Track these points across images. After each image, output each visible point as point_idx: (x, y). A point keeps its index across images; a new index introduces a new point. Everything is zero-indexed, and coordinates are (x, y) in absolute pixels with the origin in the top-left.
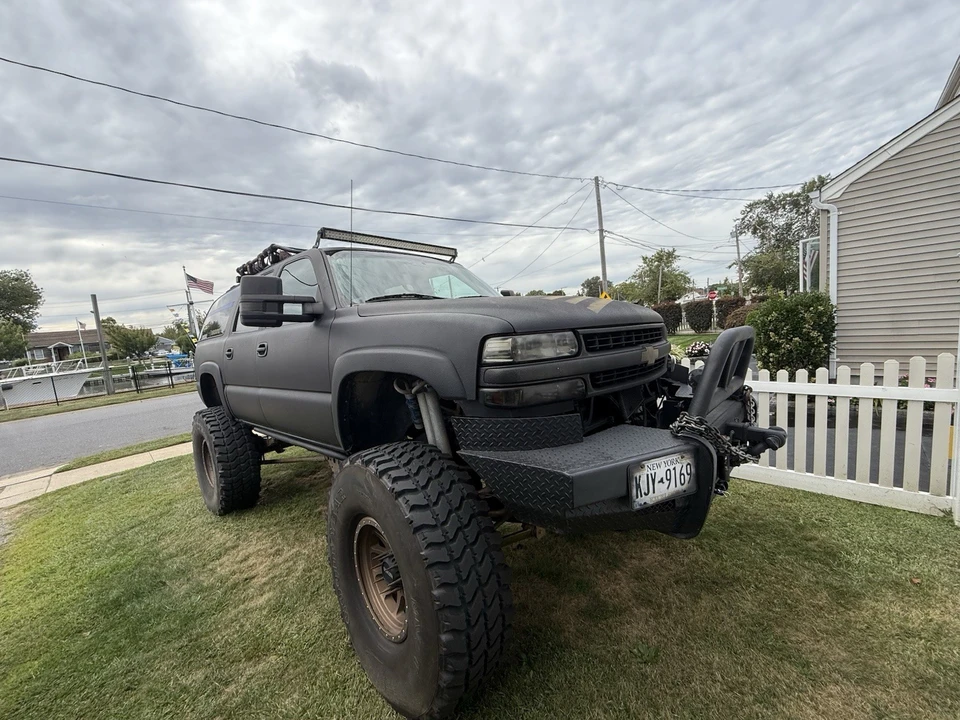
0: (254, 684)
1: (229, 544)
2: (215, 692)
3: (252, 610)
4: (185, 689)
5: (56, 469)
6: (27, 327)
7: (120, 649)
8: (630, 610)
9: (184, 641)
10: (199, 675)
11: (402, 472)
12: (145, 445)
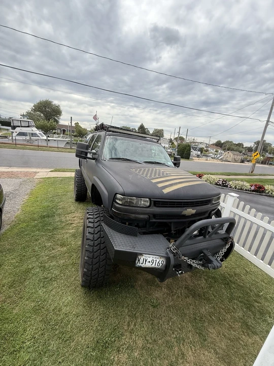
0: (58, 253)
1: (73, 211)
2: (50, 251)
3: (68, 233)
4: (45, 246)
5: (50, 170)
6: (57, 122)
7: (39, 229)
8: (162, 288)
9: (50, 234)
10: (49, 244)
11: (92, 220)
12: (71, 170)
